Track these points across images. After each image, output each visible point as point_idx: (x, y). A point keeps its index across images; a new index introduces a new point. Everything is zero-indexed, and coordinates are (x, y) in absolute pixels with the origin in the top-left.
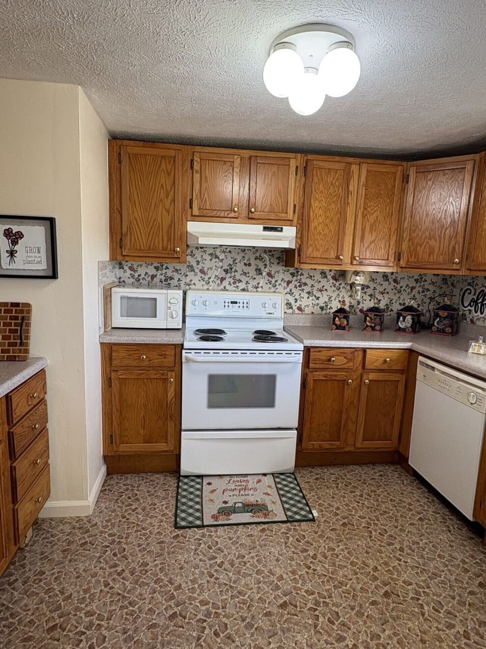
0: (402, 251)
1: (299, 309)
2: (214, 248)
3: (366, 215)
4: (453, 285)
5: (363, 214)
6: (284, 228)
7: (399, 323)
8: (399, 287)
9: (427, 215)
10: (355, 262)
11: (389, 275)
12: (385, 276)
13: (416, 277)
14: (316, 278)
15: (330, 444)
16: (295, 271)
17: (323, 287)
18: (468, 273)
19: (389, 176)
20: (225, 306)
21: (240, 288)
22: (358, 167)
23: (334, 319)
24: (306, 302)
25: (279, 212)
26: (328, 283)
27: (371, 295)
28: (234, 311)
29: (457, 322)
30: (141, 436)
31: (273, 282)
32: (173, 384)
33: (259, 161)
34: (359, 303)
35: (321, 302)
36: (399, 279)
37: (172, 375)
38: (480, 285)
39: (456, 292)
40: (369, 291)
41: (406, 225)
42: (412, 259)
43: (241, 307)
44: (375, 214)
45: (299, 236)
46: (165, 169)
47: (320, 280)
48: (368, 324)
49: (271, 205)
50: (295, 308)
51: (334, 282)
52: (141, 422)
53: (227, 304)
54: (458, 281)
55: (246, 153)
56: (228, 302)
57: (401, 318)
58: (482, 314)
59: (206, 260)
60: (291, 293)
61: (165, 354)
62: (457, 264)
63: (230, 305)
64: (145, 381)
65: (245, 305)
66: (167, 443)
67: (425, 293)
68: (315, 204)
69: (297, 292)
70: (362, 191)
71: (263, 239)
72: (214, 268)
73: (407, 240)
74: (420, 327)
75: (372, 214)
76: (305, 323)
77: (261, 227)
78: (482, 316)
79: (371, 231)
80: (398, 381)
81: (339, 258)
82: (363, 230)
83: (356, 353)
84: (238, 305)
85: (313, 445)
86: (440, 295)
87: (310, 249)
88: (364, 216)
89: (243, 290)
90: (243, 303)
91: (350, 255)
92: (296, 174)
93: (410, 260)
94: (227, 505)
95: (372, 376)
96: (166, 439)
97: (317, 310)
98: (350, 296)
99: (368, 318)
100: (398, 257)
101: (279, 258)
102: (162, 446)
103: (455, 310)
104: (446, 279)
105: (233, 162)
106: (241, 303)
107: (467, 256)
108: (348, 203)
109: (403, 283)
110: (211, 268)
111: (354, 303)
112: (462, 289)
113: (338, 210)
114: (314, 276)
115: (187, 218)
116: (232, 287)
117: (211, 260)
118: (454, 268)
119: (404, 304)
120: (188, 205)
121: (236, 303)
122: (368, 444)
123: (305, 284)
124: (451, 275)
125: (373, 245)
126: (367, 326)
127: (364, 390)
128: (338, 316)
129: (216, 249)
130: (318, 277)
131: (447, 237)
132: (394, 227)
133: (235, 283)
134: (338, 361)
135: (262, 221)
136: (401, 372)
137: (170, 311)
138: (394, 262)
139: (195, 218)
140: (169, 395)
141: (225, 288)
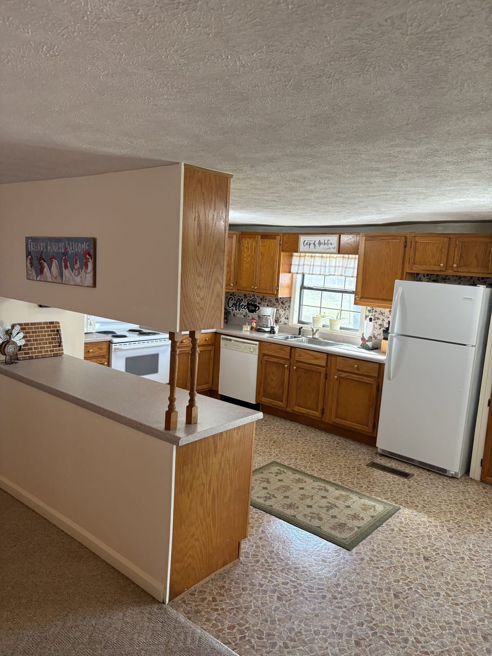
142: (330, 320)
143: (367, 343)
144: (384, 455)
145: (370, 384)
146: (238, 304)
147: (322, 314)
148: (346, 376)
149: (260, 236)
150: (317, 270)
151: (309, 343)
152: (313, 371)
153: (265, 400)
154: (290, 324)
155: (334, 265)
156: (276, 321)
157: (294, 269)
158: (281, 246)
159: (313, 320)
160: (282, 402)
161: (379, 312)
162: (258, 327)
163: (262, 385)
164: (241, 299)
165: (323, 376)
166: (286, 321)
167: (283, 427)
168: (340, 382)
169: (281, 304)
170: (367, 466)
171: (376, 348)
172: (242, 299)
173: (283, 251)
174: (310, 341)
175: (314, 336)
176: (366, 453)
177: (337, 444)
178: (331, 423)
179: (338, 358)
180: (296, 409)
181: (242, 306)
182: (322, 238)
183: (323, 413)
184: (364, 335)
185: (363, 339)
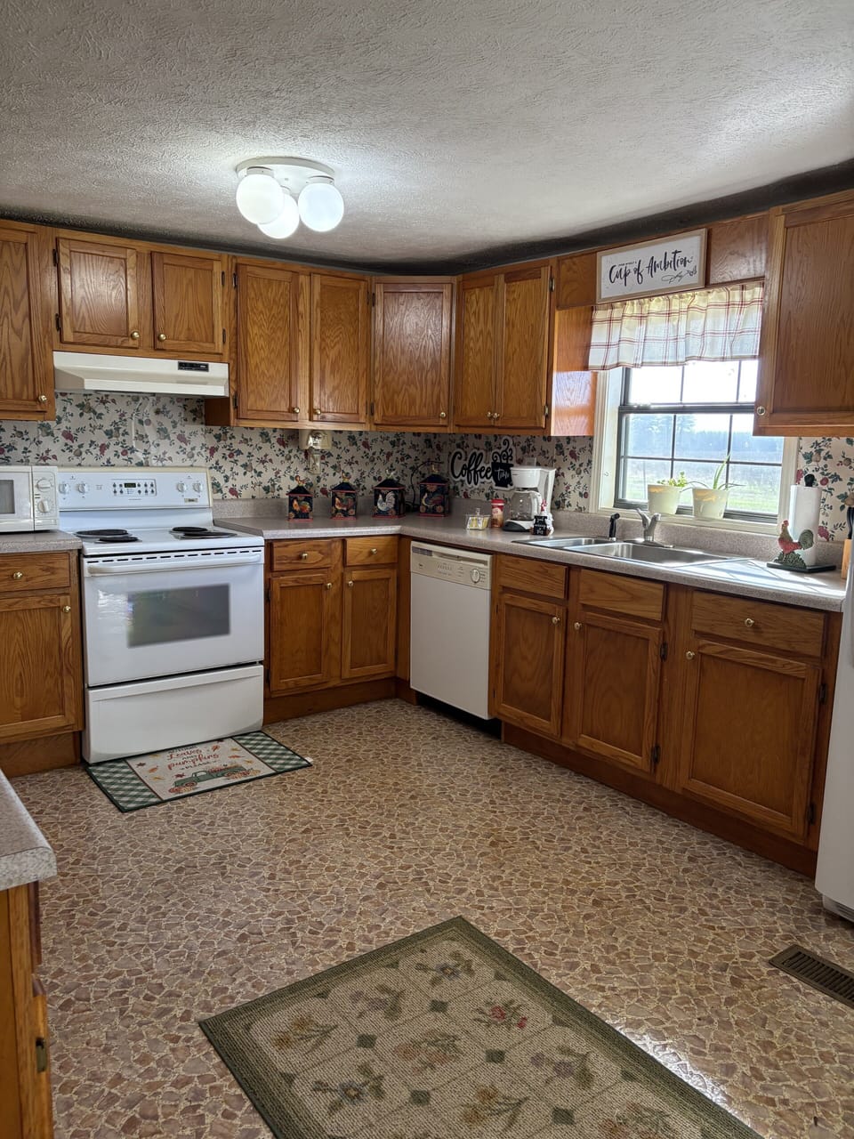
0: (374, 401)
1: (233, 491)
2: (85, 395)
3: (324, 348)
4: (439, 447)
5: (320, 348)
6: (210, 364)
7: (378, 504)
8: (370, 453)
9: (403, 352)
10: (315, 417)
11: (357, 436)
12: (352, 438)
13: (392, 438)
14: (254, 443)
15: (309, 679)
16: (221, 432)
17: (266, 456)
18: (456, 430)
19: (351, 294)
20: (115, 492)
21: (134, 462)
22: (307, 279)
23: (291, 503)
24: (242, 480)
25: (201, 341)
26: (271, 450)
27: (334, 467)
28: (129, 499)
29: (449, 498)
30: (18, 709)
31: (188, 450)
32: (69, 615)
33: (166, 261)
34: (319, 479)
35: (265, 479)
36: (369, 441)
37: (66, 600)
38: (471, 447)
39: (444, 457)
40: (333, 461)
41: (377, 365)
42: (390, 413)
43: (143, 492)
44: (335, 348)
45: (233, 378)
46: (9, 263)
47: (261, 445)
48: (337, 507)
49: (189, 329)
50: (226, 491)
51: (282, 448)
52: (17, 685)
53: (118, 489)
54: (445, 443)
55: (144, 246)
56: (121, 485)
57: (380, 496)
58: (476, 484)
59: (72, 415)
60: (218, 467)
61: (53, 568)
62: (444, 418)
63: (124, 489)
64: (21, 615)
65: (149, 490)
66: (64, 714)
67: (406, 461)
68: (254, 331)
69: (227, 465)
70: (317, 315)
71: (178, 382)
72: (88, 428)
73: (380, 385)
74: (404, 509)
75: (332, 348)
76: (243, 513)
77: (175, 363)
78: (477, 487)
79: (333, 372)
80: (388, 579)
81: (294, 412)
82: (323, 371)
83: (333, 545)
84: (137, 488)
85: (286, 683)
86: (424, 463)
87: (252, 398)
88: (322, 350)
89: (140, 464)
90: (146, 485)
91: (308, 408)
92: (223, 284)
93: (387, 414)
94: (184, 778)
95: (356, 575)
96: (62, 707)
97: (259, 492)
98: (305, 469)
99: (337, 499)
100: (371, 411)
101: (194, 412)
102: (55, 721)
103: (445, 482)
104: (429, 441)
105: (125, 259)
106: (142, 485)
107: (454, 409)
108: (300, 331)
109: (376, 448)
110: (83, 430)
111: (312, 479)
112: (450, 453)
113: (286, 340)
114: (251, 440)
115: (52, 346)
116: (121, 460)
117: (81, 415)
118: (441, 424)
119: (380, 478)
120: (53, 325)
121: (133, 485)
122: (358, 672)
123: (239, 452)
124: (435, 434)
125: (337, 392)
126: (337, 511)
127: (348, 596)
128: (296, 498)
129: (89, 397)
130: (257, 440)
131: (429, 382)
132: (363, 366)
133: (125, 453)
134: (311, 557)
135: (175, 354)
136: (391, 566)
137: (39, 500)
138: (366, 417)
139: (65, 345)
140: (63, 633)
141: (108, 461)
142: (695, 491)
143: (797, 552)
144: (841, 919)
145: (796, 678)
146: (473, 467)
147: (676, 477)
148: (721, 653)
149: (502, 277)
150: (656, 350)
151: (634, 556)
152: (627, 635)
153: (512, 713)
154: (592, 510)
155: (700, 331)
156: (557, 505)
157: (595, 358)
158: (554, 295)
159: (650, 493)
160: (548, 719)
161: (838, 458)
162: (508, 520)
163: (501, 670)
164: (478, 453)
165: (653, 650)
166: (582, 503)
167: (543, 792)
168: (702, 670)
169: (569, 458)
170: (771, 963)
171: (827, 567)
172: (481, 454)
173: (559, 307)
174: (637, 552)
175: (650, 539)
176: (782, 904)
177: (691, 859)
178: (679, 791)
179: (697, 595)
180: (585, 741)
181: (481, 471)
182: (658, 249)
183: (655, 760)
184: (789, 528)
185: (785, 539)
